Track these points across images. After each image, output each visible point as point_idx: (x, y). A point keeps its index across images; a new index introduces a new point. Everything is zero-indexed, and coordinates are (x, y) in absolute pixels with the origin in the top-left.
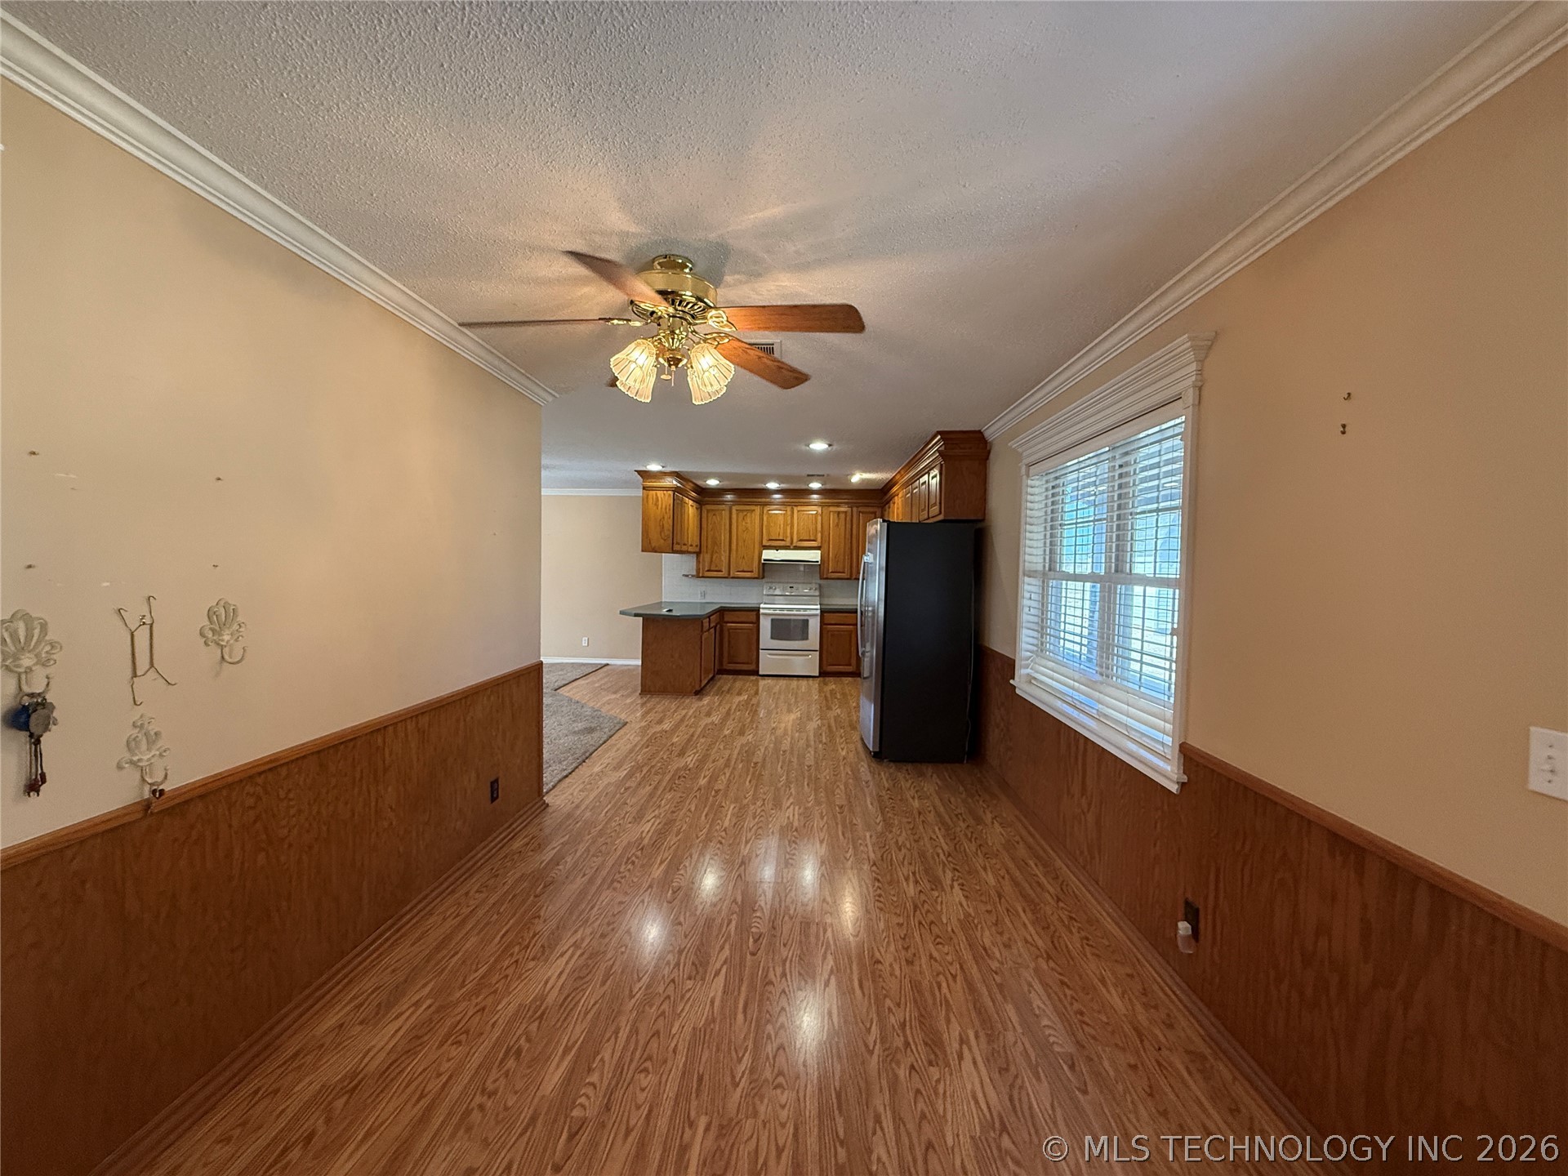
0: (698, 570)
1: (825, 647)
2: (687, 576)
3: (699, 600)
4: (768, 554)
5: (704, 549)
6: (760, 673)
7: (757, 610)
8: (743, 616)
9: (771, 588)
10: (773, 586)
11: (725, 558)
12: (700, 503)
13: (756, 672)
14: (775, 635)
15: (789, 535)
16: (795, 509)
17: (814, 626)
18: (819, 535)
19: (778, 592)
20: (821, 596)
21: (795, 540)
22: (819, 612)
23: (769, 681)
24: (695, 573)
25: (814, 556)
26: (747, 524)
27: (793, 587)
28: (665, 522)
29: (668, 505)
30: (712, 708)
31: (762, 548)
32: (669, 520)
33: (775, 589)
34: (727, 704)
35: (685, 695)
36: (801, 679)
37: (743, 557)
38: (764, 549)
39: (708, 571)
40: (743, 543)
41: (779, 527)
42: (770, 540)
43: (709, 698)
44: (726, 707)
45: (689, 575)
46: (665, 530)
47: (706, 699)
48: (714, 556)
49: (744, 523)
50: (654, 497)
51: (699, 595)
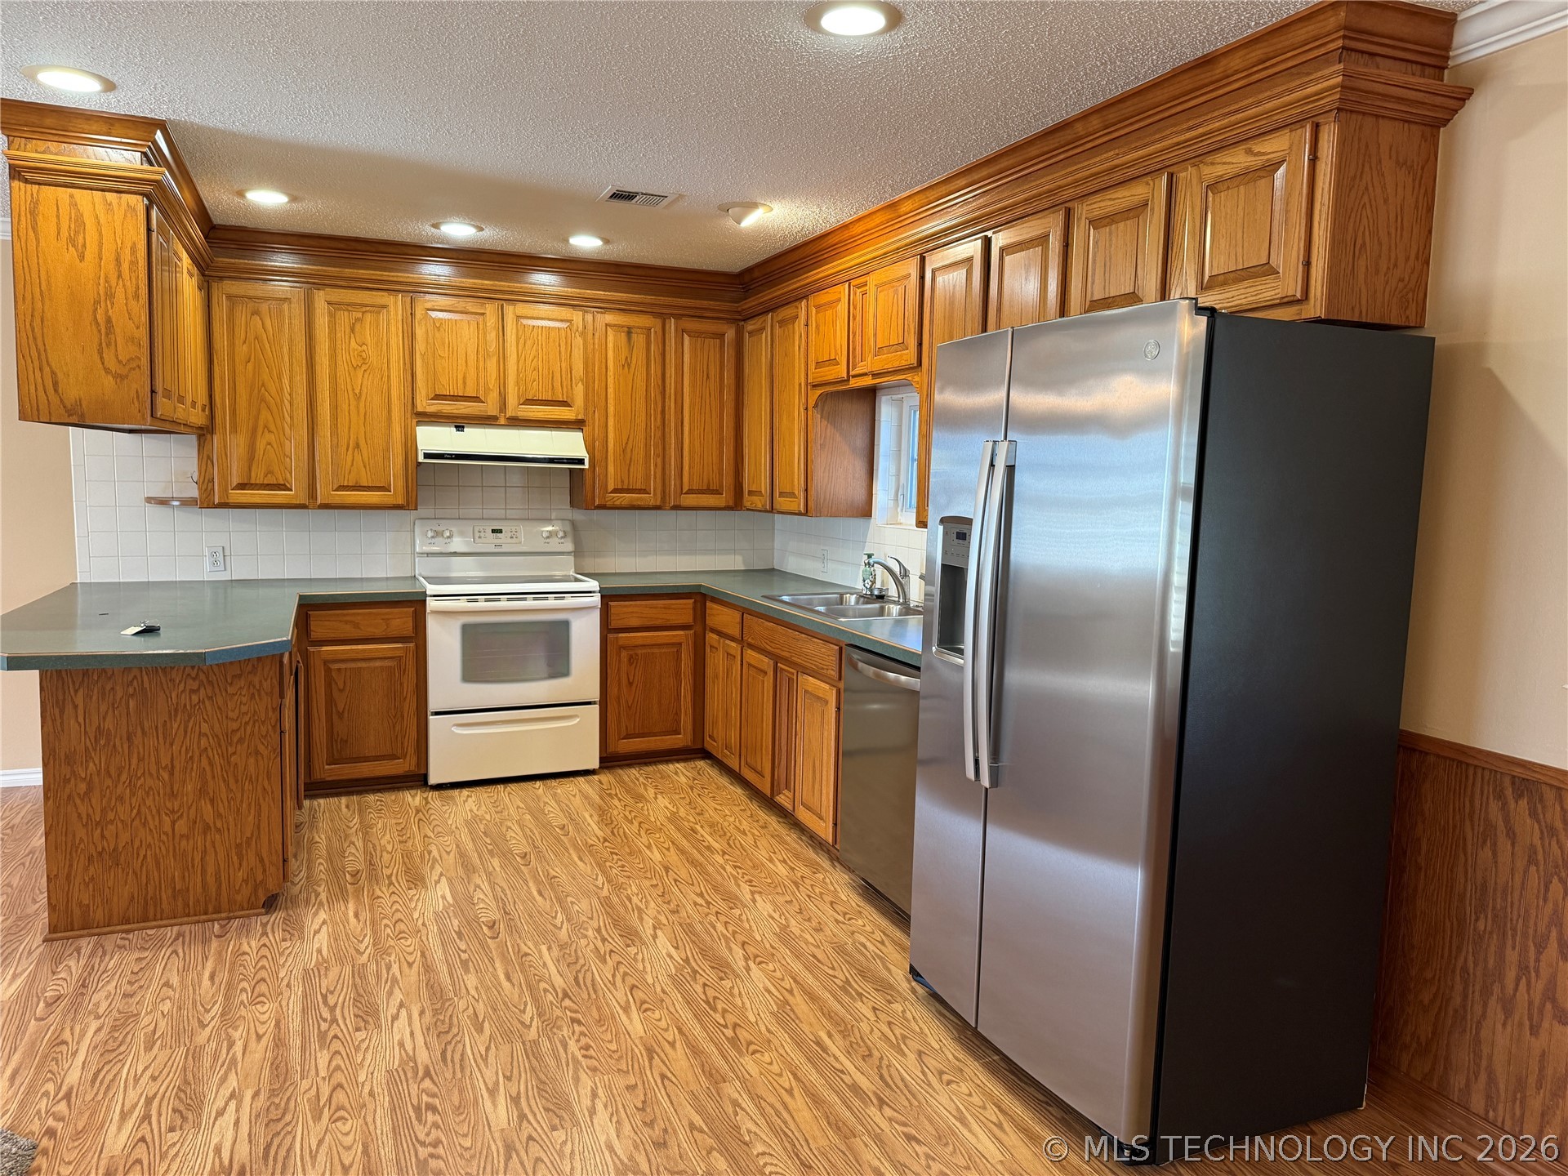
0: (205, 483)
1: (613, 691)
2: (163, 502)
3: (206, 572)
4: (432, 439)
5: (224, 419)
6: (433, 779)
7: (417, 603)
8: (370, 621)
9: (438, 534)
10: (446, 527)
11: (294, 448)
12: (207, 274)
13: (418, 780)
14: (474, 669)
15: (492, 383)
16: (509, 310)
17: (585, 636)
18: (579, 391)
19: (458, 544)
20: (578, 553)
21: (512, 400)
22: (596, 599)
23: (468, 801)
24: (193, 492)
25: (571, 444)
26: (365, 347)
27: (500, 531)
28: (117, 312)
29: (128, 251)
30: (360, 972)
31: (414, 421)
32: (133, 303)
33: (448, 537)
34: (400, 935)
35: (229, 919)
36: (553, 783)
37: (357, 446)
38: (419, 423)
39: (242, 486)
40: (353, 402)
41: (466, 362)
42: (437, 397)
43: (322, 915)
44: (410, 959)
45: (173, 499)
46: (120, 340)
47: (316, 926)
48: (261, 445)
49: (353, 343)
50: (64, 206)
51: (208, 560)
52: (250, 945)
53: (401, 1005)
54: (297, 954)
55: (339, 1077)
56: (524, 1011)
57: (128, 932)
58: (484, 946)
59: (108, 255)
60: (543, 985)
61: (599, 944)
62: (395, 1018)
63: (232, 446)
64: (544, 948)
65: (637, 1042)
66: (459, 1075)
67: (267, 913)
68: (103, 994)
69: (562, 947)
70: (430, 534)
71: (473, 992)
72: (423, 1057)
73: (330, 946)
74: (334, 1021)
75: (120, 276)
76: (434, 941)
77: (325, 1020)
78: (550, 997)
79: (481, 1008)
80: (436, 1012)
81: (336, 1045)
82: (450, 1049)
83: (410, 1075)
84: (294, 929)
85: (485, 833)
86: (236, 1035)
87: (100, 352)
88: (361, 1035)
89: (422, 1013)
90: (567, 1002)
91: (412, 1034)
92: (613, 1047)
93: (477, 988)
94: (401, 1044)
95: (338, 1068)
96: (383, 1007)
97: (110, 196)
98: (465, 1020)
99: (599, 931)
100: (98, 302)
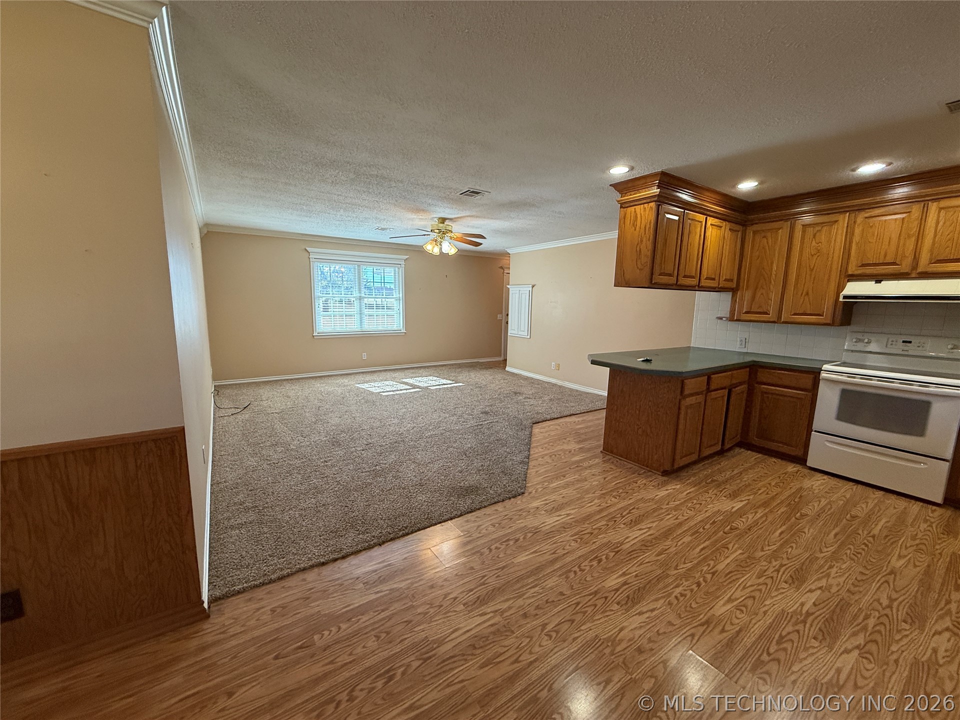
0: (733, 312)
2: (721, 318)
3: (737, 348)
4: (855, 289)
5: (744, 284)
6: (809, 463)
7: (815, 374)
8: (790, 379)
9: (859, 340)
10: (867, 337)
11: (774, 297)
12: (745, 224)
13: (801, 460)
15: (909, 253)
16: (934, 205)
17: (945, 414)
19: (873, 347)
21: (924, 262)
23: (820, 481)
24: (729, 316)
26: (820, 244)
27: (910, 342)
28: (643, 247)
29: (648, 224)
30: (657, 509)
31: (847, 280)
32: (648, 242)
33: (867, 343)
34: (691, 508)
35: (650, 471)
36: (893, 496)
37: (807, 294)
38: (848, 281)
39: (747, 313)
40: (809, 272)
41: (889, 243)
42: (863, 265)
43: (678, 487)
44: (680, 517)
45: (724, 317)
46: (642, 256)
47: (670, 488)
48: (758, 294)
49: (814, 242)
50: (633, 213)
51: (738, 343)
52: (642, 481)
53: (649, 528)
54: (649, 492)
55: (595, 531)
56: (685, 563)
57: (621, 460)
60: (711, 562)
61: (771, 570)
62: (641, 529)
63: (746, 295)
64: (740, 551)
65: (709, 614)
66: (626, 560)
67: (662, 476)
68: (590, 471)
69: (749, 558)
70: (854, 340)
71: (679, 543)
72: (625, 547)
73: (663, 496)
74: (623, 517)
75: (645, 234)
76: (700, 517)
77: (622, 514)
78: (705, 568)
79: (672, 549)
80: (655, 538)
81: (611, 523)
82: (638, 551)
83: (613, 547)
84: (660, 486)
85: (801, 496)
86: (596, 501)
87: (637, 262)
88: (622, 526)
89: (651, 535)
90: (709, 576)
91: (636, 538)
92: (694, 605)
93: (684, 543)
94: (627, 538)
95: (600, 529)
96: (643, 524)
97: (646, 205)
98: (659, 548)
99: (782, 566)
100: (638, 244)
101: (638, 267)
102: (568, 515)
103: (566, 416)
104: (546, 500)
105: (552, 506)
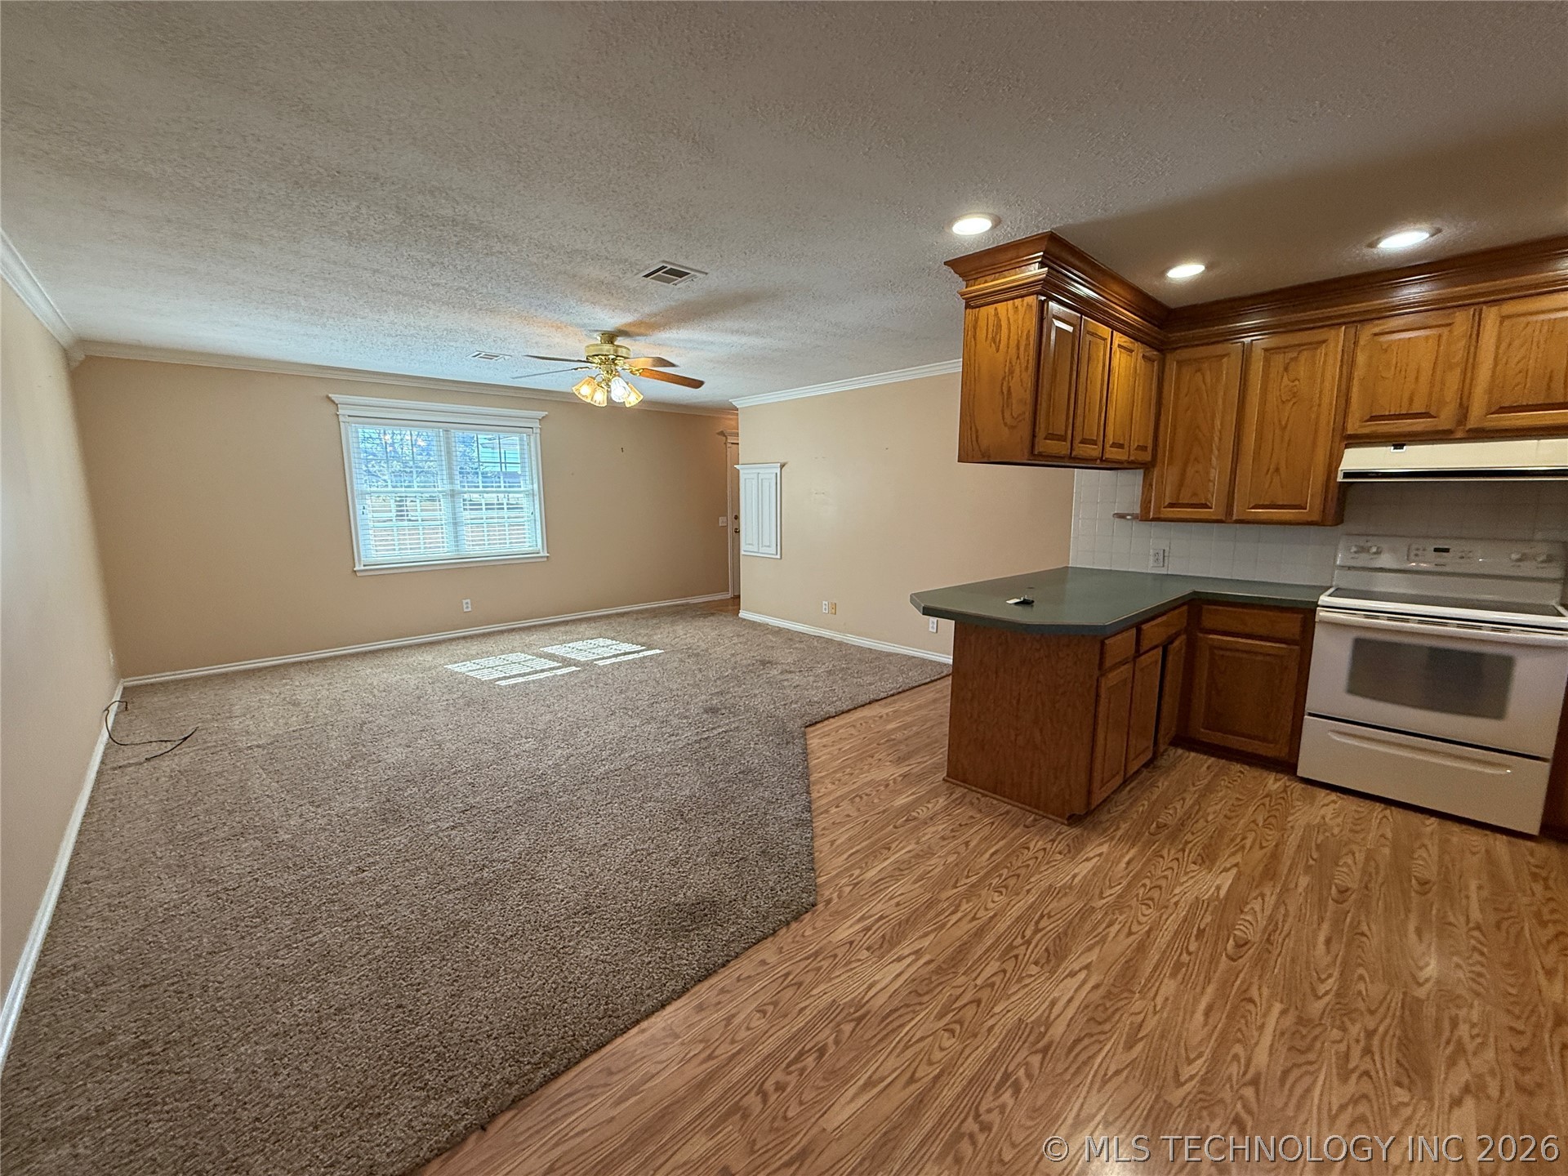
0: (1145, 504)
2: (1122, 516)
3: (1150, 567)
4: (1356, 459)
5: (1164, 454)
6: (1300, 773)
7: (1306, 613)
8: (1258, 620)
9: (1362, 550)
10: (1373, 544)
11: (1217, 474)
12: (1154, 348)
13: (1287, 766)
15: (1452, 396)
16: (1491, 312)
17: (1540, 679)
19: (1386, 560)
21: (1477, 411)
23: (1328, 807)
24: (1137, 511)
26: (1297, 383)
27: (1447, 550)
28: (1015, 383)
29: (1024, 337)
30: (1085, 913)
31: (1343, 444)
32: (1024, 374)
33: (1375, 553)
34: (1146, 901)
35: (1044, 817)
36: (1456, 828)
37: (1277, 470)
38: (1347, 446)
39: (1171, 505)
40: (1278, 433)
41: (1417, 378)
42: (1373, 418)
43: (1105, 848)
44: (1135, 928)
45: (1129, 515)
46: (1014, 402)
47: (1091, 855)
48: (1190, 471)
49: (1285, 378)
50: (991, 318)
51: (1151, 558)
52: (1037, 844)
53: (1087, 967)
54: (1058, 869)
55: (985, 995)
56: (1190, 1062)
57: (984, 795)
58: (1213, 960)
59: (1013, 343)
60: (1238, 1049)
61: (1356, 1052)
62: (1072, 974)
63: (1168, 475)
64: (1278, 1007)
66: (1067, 1077)
67: (1069, 825)
68: (934, 829)
69: (1300, 1021)
70: (1354, 549)
71: (1159, 1000)
72: (1058, 1030)
73: (1085, 877)
74: (1028, 942)
75: (1018, 357)
76: (1171, 924)
77: (1023, 937)
78: (1234, 1069)
79: (1151, 1023)
80: (1108, 995)
81: (1009, 966)
82: (1086, 1042)
83: (1032, 1039)
84: (1074, 849)
85: (1318, 847)
86: (964, 906)
87: (1003, 413)
88: (1034, 969)
89: (1096, 987)
91: (1070, 1000)
93: (1167, 999)
94: (1053, 1004)
95: (993, 985)
96: (1072, 957)
97: (1018, 302)
98: (1126, 1023)
99: (1370, 1034)
100: (1004, 378)
101: (1005, 424)
102: (918, 953)
103: (863, 706)
104: (862, 919)
105: (880, 933)
